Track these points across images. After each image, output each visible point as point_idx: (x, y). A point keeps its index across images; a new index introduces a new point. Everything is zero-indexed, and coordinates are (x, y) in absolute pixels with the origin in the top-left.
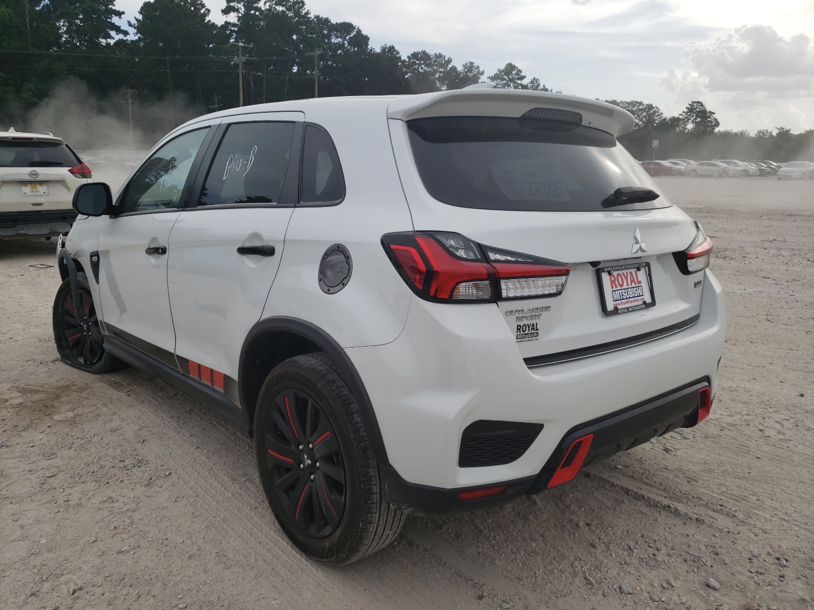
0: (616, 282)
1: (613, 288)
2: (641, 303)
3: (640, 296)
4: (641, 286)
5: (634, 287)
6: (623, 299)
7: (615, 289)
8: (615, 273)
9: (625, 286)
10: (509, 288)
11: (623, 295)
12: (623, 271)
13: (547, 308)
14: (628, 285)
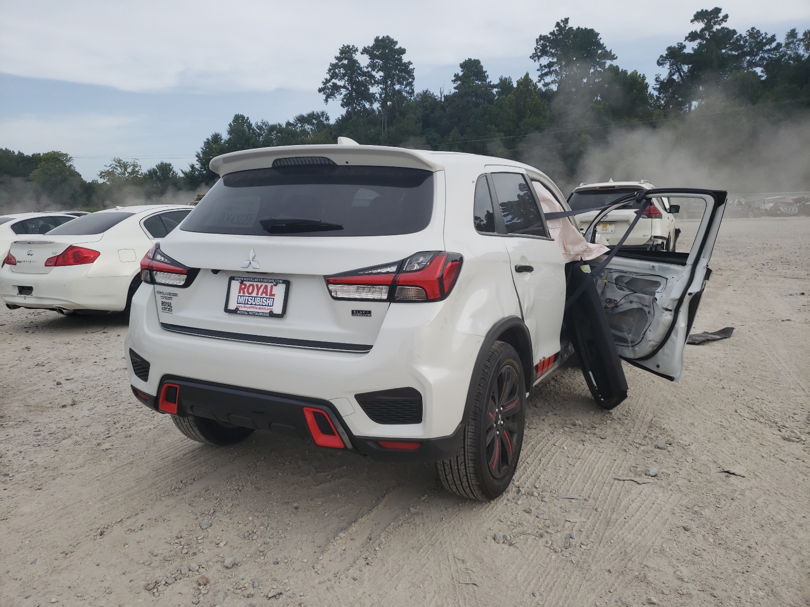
0: (246, 290)
1: (240, 293)
2: (268, 311)
3: (268, 306)
4: (274, 299)
5: (263, 298)
6: (247, 304)
7: (242, 294)
8: (248, 283)
9: (254, 294)
10: (160, 277)
11: (248, 301)
12: (257, 283)
13: (175, 295)
14: (257, 294)
